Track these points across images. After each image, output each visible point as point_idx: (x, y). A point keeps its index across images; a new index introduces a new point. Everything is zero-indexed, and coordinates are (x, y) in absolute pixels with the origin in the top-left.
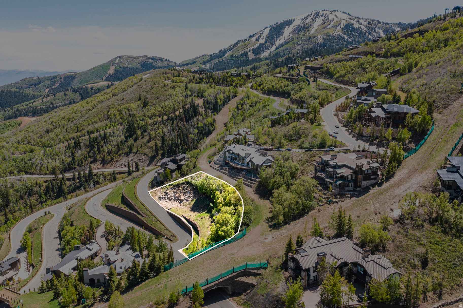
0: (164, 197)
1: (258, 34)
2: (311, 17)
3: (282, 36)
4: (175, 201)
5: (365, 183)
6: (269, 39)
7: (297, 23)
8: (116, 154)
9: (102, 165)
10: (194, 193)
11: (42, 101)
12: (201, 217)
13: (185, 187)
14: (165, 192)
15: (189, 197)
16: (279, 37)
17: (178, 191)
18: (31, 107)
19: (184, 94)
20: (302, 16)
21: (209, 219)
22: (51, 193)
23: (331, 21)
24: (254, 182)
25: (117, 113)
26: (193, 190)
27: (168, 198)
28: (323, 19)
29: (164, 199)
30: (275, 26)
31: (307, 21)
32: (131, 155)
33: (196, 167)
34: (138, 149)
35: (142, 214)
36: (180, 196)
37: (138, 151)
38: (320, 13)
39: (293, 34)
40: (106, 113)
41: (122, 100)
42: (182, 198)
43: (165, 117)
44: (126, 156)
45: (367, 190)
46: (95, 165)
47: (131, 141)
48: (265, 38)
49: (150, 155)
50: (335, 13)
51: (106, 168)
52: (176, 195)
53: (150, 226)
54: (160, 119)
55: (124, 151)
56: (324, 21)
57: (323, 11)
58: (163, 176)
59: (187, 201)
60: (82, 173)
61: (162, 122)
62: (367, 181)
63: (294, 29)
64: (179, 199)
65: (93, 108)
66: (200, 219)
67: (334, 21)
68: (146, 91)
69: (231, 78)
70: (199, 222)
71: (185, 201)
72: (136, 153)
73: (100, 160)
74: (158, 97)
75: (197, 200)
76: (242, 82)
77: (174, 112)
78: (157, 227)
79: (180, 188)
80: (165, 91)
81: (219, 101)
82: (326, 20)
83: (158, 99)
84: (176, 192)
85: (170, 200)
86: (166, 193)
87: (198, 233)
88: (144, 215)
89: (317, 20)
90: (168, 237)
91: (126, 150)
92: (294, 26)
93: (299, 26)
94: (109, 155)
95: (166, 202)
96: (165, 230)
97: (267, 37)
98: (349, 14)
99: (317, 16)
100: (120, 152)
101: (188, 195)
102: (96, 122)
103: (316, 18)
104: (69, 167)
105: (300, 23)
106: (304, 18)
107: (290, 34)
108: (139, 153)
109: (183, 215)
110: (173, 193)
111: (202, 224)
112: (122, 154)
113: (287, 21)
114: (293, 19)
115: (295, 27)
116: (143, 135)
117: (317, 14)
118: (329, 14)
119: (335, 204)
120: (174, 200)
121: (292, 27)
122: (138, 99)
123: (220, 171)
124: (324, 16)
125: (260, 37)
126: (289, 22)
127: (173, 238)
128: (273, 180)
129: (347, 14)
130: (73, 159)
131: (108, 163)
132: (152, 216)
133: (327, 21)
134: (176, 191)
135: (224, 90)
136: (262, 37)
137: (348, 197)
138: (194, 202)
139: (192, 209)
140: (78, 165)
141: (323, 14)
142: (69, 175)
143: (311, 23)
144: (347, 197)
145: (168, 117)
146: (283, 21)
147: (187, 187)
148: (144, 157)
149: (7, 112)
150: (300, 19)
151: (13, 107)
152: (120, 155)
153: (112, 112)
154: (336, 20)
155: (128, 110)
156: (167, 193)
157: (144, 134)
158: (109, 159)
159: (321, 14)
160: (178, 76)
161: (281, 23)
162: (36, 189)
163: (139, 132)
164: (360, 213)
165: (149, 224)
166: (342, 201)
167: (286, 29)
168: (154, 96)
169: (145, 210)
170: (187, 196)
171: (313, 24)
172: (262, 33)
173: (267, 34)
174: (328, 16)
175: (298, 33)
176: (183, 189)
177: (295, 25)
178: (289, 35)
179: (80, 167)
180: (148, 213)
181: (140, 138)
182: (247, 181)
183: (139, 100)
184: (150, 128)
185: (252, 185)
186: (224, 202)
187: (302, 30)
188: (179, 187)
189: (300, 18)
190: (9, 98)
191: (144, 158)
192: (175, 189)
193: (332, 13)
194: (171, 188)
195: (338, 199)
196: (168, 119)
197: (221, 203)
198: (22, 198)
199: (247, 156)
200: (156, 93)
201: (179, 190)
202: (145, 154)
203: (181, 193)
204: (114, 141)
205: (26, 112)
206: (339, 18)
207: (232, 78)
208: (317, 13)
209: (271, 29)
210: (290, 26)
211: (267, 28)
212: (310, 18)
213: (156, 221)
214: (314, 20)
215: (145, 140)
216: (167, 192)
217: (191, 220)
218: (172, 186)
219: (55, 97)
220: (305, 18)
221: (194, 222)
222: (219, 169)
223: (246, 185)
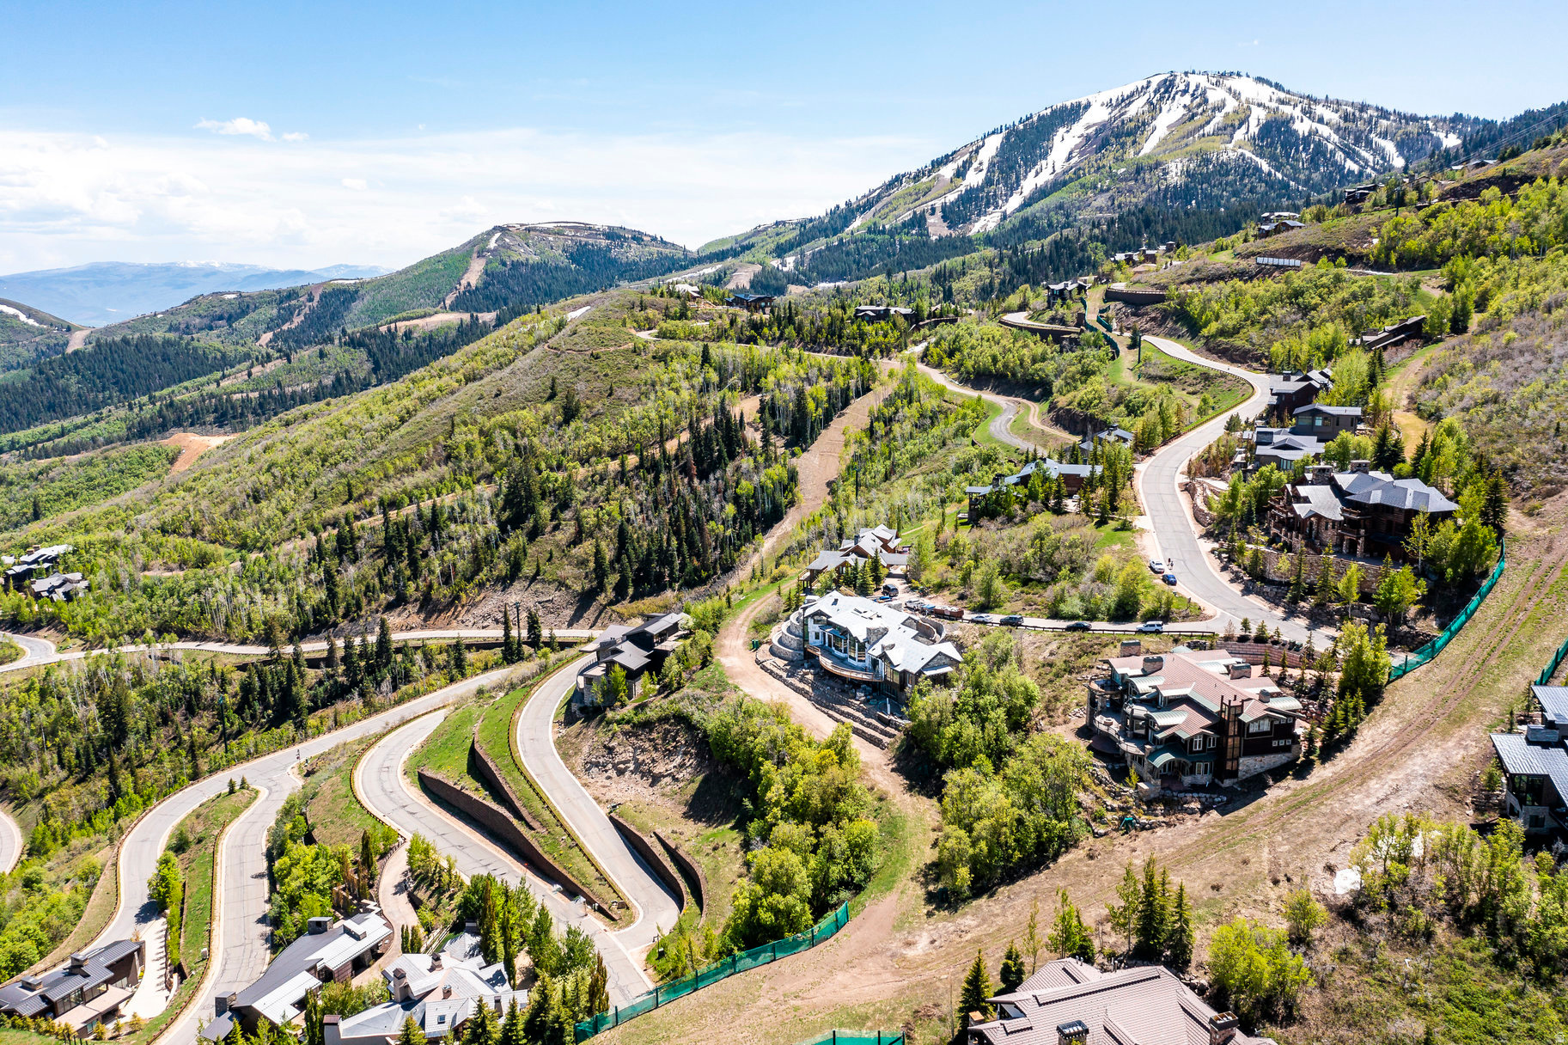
0: (601, 760)
1: (962, 155)
2: (1147, 96)
3: (1044, 162)
4: (638, 776)
5: (1249, 765)
6: (1002, 172)
7: (1097, 115)
8: (469, 580)
9: (422, 616)
10: (697, 754)
11: (250, 375)
12: (713, 845)
13: (669, 731)
14: (605, 746)
15: (682, 766)
16: (1035, 164)
17: (647, 745)
18: (212, 396)
19: (700, 380)
20: (1114, 94)
21: (737, 852)
22: (258, 707)
23: (1214, 110)
24: (892, 731)
25: (477, 441)
26: (696, 745)
27: (615, 766)
28: (1188, 103)
29: (602, 767)
30: (1021, 127)
31: (1132, 111)
32: (517, 585)
33: (711, 663)
34: (538, 566)
35: (529, 819)
36: (653, 761)
37: (537, 573)
38: (1177, 81)
39: (1082, 153)
40: (441, 438)
41: (497, 395)
42: (659, 769)
43: (632, 460)
44: (499, 587)
45: (1255, 787)
46: (399, 615)
47: (517, 539)
48: (985, 166)
49: (578, 588)
50: (1228, 83)
51: (434, 627)
52: (641, 758)
53: (551, 861)
54: (614, 466)
55: (496, 573)
56: (1189, 111)
57: (1186, 74)
58: (603, 691)
59: (675, 780)
60: (357, 641)
61: (622, 476)
62: (1259, 758)
63: (1088, 138)
64: (650, 772)
65: (403, 420)
66: (708, 849)
67: (1224, 111)
68: (573, 369)
69: (855, 327)
70: (705, 860)
71: (668, 779)
72: (533, 579)
73: (416, 600)
74: (611, 388)
75: (704, 781)
76: (892, 340)
77: (662, 443)
78: (573, 867)
79: (654, 735)
80: (636, 368)
81: (811, 405)
82: (1199, 105)
83: (610, 395)
84: (640, 747)
85: (621, 773)
86: (610, 750)
87: (700, 902)
88: (535, 824)
89: (1165, 108)
90: (605, 907)
91: (502, 568)
92: (1087, 128)
93: (1102, 127)
94: (447, 582)
95: (609, 778)
96: (598, 882)
97: (992, 165)
98: (1278, 87)
99: (1165, 92)
100: (482, 576)
101: (678, 760)
102: (408, 471)
103: (1162, 98)
104: (316, 621)
105: (1106, 118)
106: (1123, 100)
107: (1071, 153)
108: (543, 581)
109: (657, 831)
110: (631, 749)
111: (716, 869)
112: (488, 580)
113: (1064, 109)
114: (1084, 102)
115: (1091, 130)
116: (558, 519)
117: (1167, 86)
118: (1209, 85)
119: (1144, 833)
120: (632, 772)
121: (1079, 129)
122: (546, 396)
123: (784, 682)
124: (1191, 91)
125: (971, 164)
126: (1069, 115)
127: (619, 912)
128: (949, 731)
129: (1270, 84)
130: (332, 595)
131: (441, 612)
132: (558, 829)
133: (1200, 110)
134: (640, 743)
135: (831, 367)
136: (975, 165)
137: (1192, 812)
138: (695, 786)
139: (690, 810)
140: (345, 616)
141: (1188, 85)
142: (314, 647)
143: (1147, 116)
144: (1186, 811)
145: (641, 459)
146: (1049, 111)
147: (677, 733)
148: (557, 593)
149: (136, 410)
150: (1109, 104)
151: (157, 394)
152: (481, 585)
153: (462, 437)
154: (1232, 103)
155: (514, 433)
156: (613, 748)
157: (562, 516)
158: (445, 596)
159: (1182, 87)
160: (682, 316)
161: (1040, 118)
162: (209, 691)
163: (545, 510)
164: (1223, 875)
165: (546, 857)
166: (1168, 825)
167: (1057, 139)
168: (598, 384)
169: (538, 805)
170: (674, 764)
171: (1153, 118)
172: (977, 152)
173: (994, 153)
174: (1204, 92)
175: (1099, 150)
176: (664, 739)
177: (1091, 123)
178: (1069, 159)
179: (353, 620)
180: (546, 815)
181: (549, 529)
182: (869, 725)
183: (551, 397)
184: (580, 495)
185: (886, 740)
186: (787, 799)
187: (1113, 140)
188: (651, 731)
189: (1106, 100)
190: (146, 363)
191: (557, 596)
192: (637, 736)
193: (1217, 84)
194: (625, 734)
195: (1156, 816)
196: (640, 466)
197: (777, 804)
198: (165, 719)
199: (874, 638)
200: (606, 375)
201: (650, 740)
202: (561, 584)
203: (656, 750)
204: (463, 538)
205: (197, 412)
206: (1243, 99)
207: (859, 327)
208: (1166, 80)
209: (1007, 138)
210: (1074, 126)
211: (993, 133)
212: (1144, 99)
213: (570, 847)
214: (1155, 108)
215: (562, 537)
216: (612, 744)
217: (681, 852)
218: (627, 727)
219: (289, 361)
220: (1127, 100)
221: (688, 860)
222: (784, 675)
223: (866, 739)
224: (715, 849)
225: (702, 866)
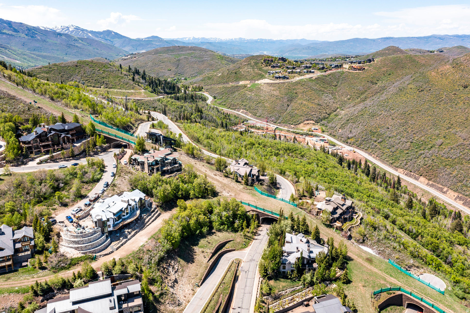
4: (175, 288)
13: (162, 270)
15: (173, 267)
24: (156, 210)
26: (168, 259)
35: (219, 305)
36: (170, 280)
52: (170, 284)
59: (177, 270)
64: (173, 283)
70: (214, 244)
71: (176, 274)
75: (180, 257)
79: (163, 277)
87: (226, 243)
109: (207, 261)
123: (129, 240)
132: (219, 290)
138: (181, 260)
139: (190, 262)
147: (163, 267)
169: (212, 303)
170: (172, 271)
176: (164, 273)
180: (215, 297)
182: (154, 215)
185: (159, 212)
192: (164, 283)
213: (224, 283)
217: (213, 252)
221: (215, 249)
222: (125, 240)
223: (158, 217)
224: (209, 243)
225: (215, 245)
